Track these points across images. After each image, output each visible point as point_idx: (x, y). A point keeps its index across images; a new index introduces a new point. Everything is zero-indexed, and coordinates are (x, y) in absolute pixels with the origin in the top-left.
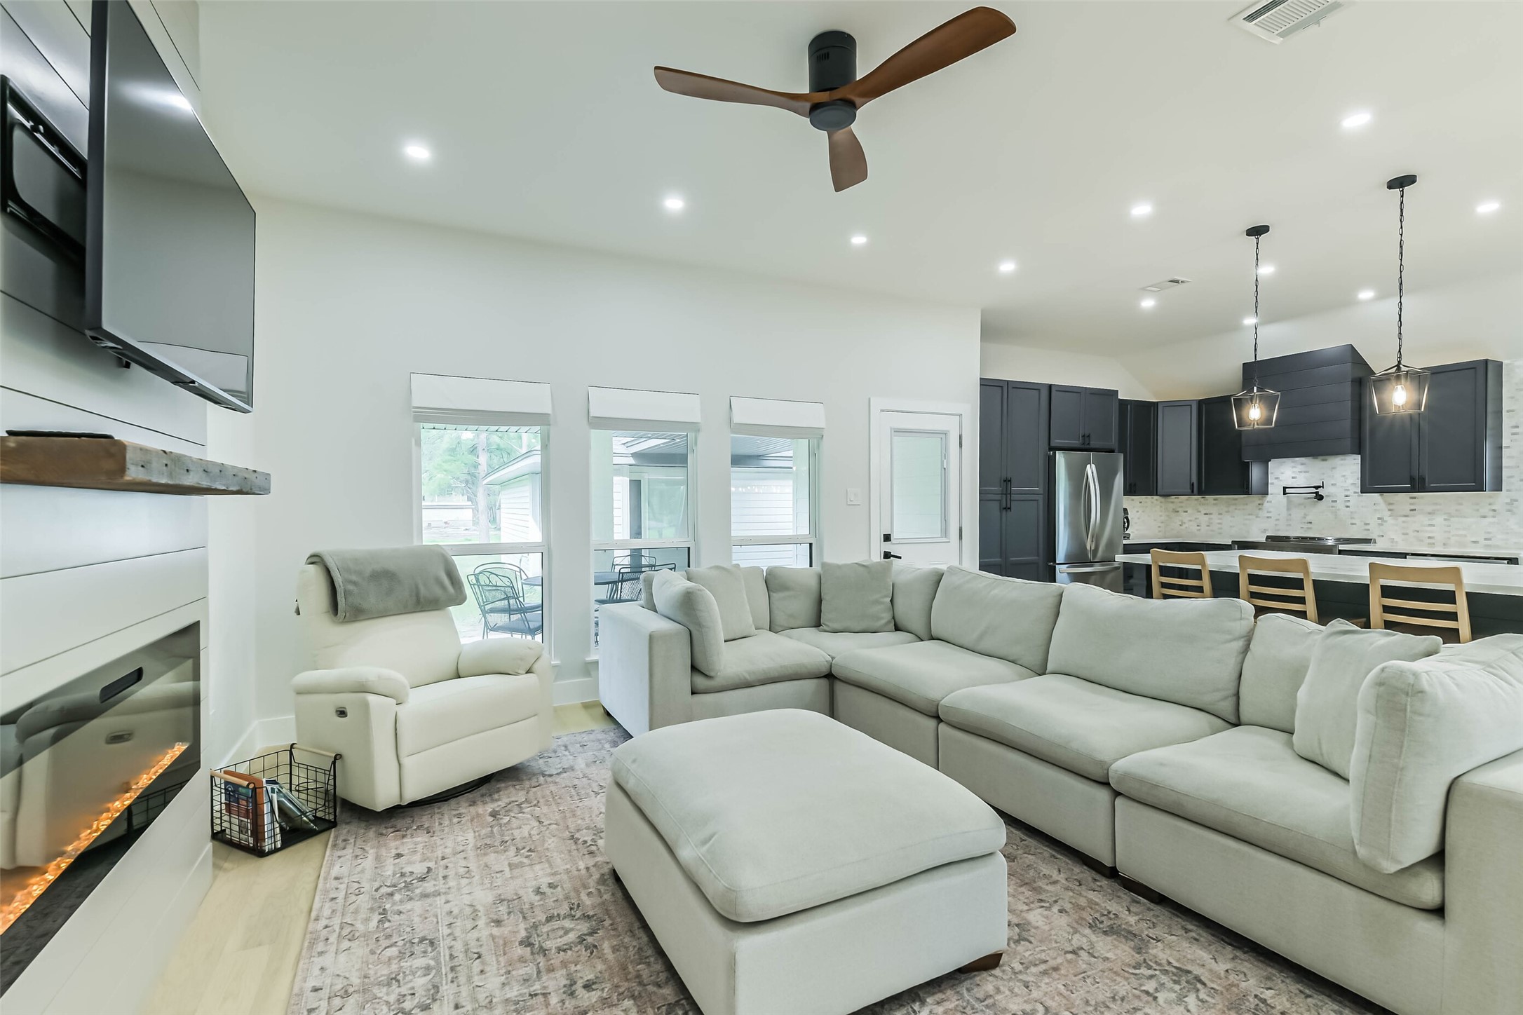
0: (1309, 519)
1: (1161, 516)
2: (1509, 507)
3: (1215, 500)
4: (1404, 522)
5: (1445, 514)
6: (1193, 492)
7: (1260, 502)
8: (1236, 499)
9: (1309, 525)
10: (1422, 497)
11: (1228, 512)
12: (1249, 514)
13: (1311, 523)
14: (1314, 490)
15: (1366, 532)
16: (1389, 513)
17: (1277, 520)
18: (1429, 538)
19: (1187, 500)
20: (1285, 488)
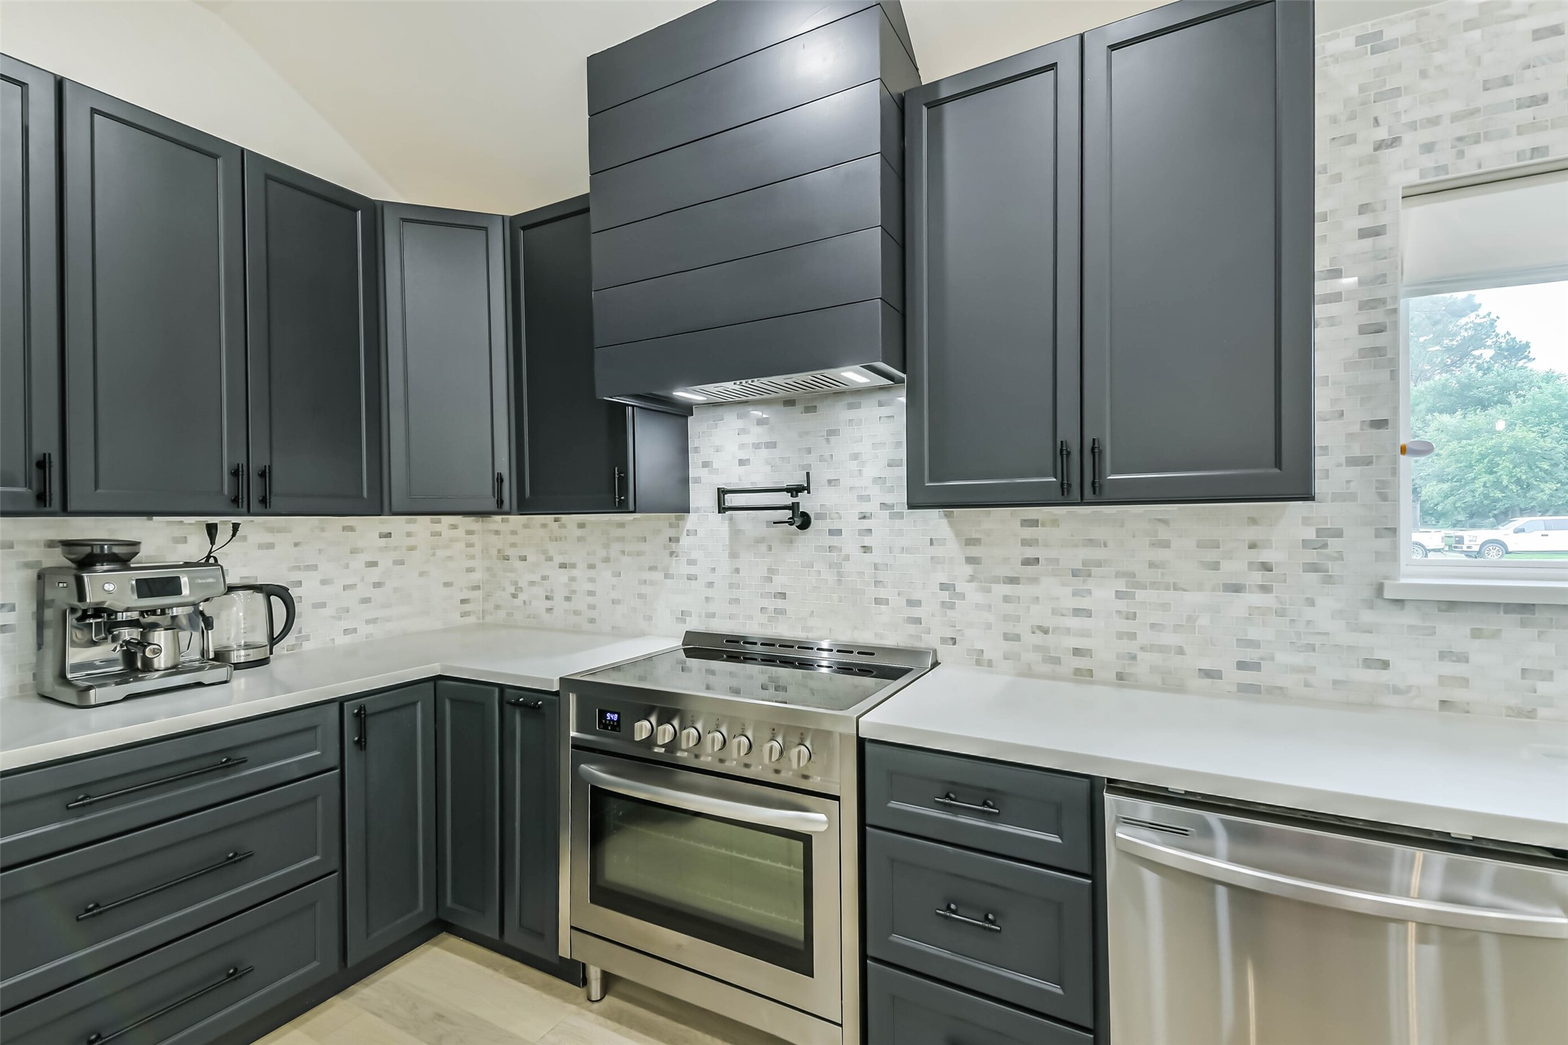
0: (779, 582)
1: (470, 570)
2: (1311, 556)
3: (581, 526)
4: (1006, 599)
5: (1118, 575)
6: (500, 502)
7: (672, 533)
8: (622, 525)
9: (780, 603)
10: (1055, 522)
11: (606, 560)
12: (652, 568)
13: (783, 595)
14: (786, 499)
15: (912, 629)
16: (969, 569)
17: (710, 585)
18: (1077, 652)
19: (526, 526)
20: (722, 493)
